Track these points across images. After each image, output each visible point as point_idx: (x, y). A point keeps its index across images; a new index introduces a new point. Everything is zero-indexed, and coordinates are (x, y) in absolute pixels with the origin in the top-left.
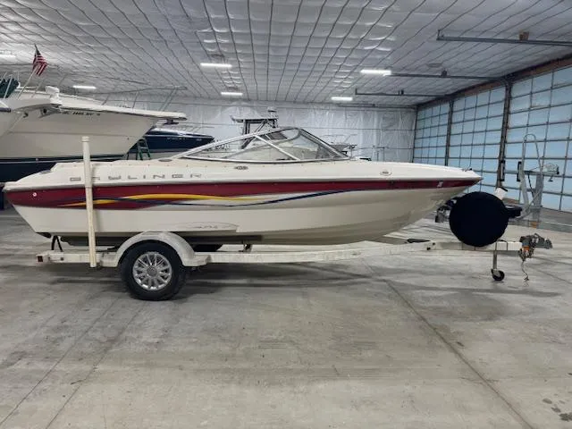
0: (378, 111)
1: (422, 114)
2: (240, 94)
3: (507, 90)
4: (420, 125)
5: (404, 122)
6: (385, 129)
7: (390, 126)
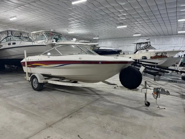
2: (140, 35)
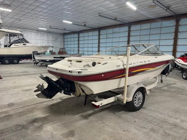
0: (51, 34)
1: (66, 37)
3: (99, 32)
4: (66, 40)
5: (60, 39)
6: (54, 41)
7: (56, 40)
